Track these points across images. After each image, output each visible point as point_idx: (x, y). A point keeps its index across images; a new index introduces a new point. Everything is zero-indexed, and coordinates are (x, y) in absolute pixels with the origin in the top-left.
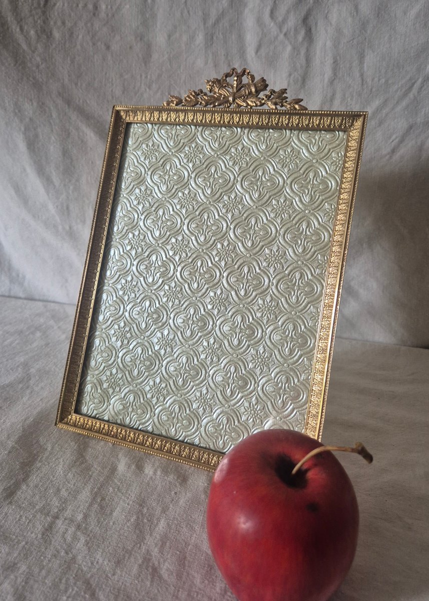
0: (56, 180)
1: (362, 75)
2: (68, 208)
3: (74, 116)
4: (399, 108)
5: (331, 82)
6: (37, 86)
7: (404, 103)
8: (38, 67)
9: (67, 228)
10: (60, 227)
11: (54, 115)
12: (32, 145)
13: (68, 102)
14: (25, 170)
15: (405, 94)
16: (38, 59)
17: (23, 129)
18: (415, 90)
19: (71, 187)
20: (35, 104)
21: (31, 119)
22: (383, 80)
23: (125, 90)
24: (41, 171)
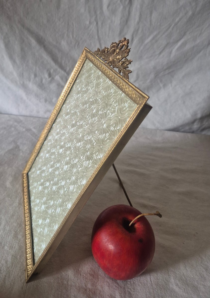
0: (18, 61)
1: (151, 21)
2: (23, 74)
3: (26, 32)
4: (164, 36)
5: (138, 23)
6: (9, 18)
7: (166, 34)
8: (9, 9)
9: (22, 82)
10: (18, 83)
11: (17, 32)
12: (7, 45)
13: (23, 26)
14: (3, 56)
15: (167, 30)
16: (9, 5)
17: (3, 38)
18: (171, 29)
19: (25, 65)
20: (8, 26)
21: (7, 34)
22: (159, 24)
23: (48, 21)
24: (11, 58)
